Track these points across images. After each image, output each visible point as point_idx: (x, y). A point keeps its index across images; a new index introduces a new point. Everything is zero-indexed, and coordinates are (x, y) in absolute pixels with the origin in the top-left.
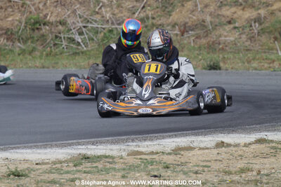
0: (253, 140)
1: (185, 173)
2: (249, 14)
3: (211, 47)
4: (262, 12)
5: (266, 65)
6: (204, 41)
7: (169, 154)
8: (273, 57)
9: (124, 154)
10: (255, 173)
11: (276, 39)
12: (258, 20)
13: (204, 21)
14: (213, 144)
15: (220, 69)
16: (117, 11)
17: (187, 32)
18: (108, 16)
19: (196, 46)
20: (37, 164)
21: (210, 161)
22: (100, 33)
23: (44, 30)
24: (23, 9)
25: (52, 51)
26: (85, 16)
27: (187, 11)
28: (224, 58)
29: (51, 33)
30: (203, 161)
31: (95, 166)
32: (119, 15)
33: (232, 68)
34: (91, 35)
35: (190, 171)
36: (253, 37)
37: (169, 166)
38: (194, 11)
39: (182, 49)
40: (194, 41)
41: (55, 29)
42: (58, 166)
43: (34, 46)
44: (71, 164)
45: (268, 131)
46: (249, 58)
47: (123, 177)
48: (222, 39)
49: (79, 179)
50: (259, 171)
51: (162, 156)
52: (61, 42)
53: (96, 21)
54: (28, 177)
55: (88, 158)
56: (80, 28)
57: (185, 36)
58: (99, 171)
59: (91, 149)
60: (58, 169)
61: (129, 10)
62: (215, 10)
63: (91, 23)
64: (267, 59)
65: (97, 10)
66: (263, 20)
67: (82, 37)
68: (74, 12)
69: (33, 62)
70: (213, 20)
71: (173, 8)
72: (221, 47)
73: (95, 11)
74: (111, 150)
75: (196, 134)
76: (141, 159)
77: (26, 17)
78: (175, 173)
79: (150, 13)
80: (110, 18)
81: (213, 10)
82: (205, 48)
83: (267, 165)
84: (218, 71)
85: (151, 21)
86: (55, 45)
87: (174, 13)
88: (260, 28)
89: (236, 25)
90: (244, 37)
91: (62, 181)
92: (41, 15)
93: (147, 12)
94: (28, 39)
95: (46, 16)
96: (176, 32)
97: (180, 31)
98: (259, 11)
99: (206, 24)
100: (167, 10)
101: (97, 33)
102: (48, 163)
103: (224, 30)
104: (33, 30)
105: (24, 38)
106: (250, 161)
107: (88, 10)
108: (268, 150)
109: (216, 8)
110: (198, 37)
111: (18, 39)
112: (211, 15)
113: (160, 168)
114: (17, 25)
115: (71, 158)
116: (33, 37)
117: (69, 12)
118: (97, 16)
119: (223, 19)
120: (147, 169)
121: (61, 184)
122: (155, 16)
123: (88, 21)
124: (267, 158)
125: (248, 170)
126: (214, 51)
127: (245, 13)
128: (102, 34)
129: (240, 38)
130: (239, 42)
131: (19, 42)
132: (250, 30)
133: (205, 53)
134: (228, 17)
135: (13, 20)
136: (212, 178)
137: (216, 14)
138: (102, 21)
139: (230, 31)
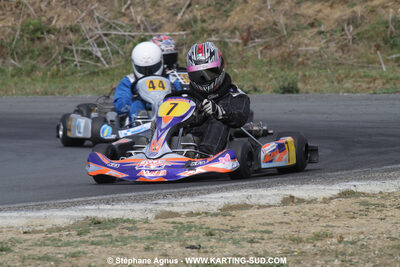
0: (336, 193)
1: (236, 242)
2: (340, 12)
3: (287, 61)
4: (359, 9)
5: (364, 85)
6: (275, 52)
7: (216, 215)
8: (374, 73)
9: (151, 216)
10: (335, 240)
11: (378, 47)
12: (353, 21)
13: (275, 24)
14: (279, 200)
15: (297, 91)
16: (151, 11)
17: (252, 39)
18: (139, 19)
19: (265, 60)
20: (25, 233)
21: (272, 224)
22: (128, 43)
23: (48, 41)
24: (18, 11)
25: (59, 70)
26: (107, 20)
27: (252, 10)
28: (305, 76)
29: (59, 44)
30: (263, 224)
31: (108, 233)
32: (154, 17)
33: (316, 91)
34: (115, 46)
35: (243, 239)
36: (346, 45)
37: (213, 232)
38: (260, 10)
39: (244, 64)
40: (261, 52)
41: (64, 39)
42: (55, 235)
43: (35, 62)
44: (74, 233)
45: (359, 180)
46: (340, 75)
47: (147, 249)
48: (303, 48)
49: (84, 253)
50: (341, 237)
51: (204, 219)
52: (73, 56)
53: (122, 27)
54: (12, 251)
55: (99, 223)
56: (100, 37)
57: (250, 45)
58: (113, 242)
59: (104, 210)
60: (55, 240)
61: (169, 9)
62: (291, 8)
63: (115, 29)
64: (365, 76)
65: (123, 11)
66: (359, 21)
67: (103, 49)
68: (91, 13)
69: (32, 87)
70: (288, 22)
71: (232, 6)
72: (300, 60)
73: (120, 13)
74: (132, 210)
75: (256, 187)
76: (173, 223)
77: (23, 22)
78: (221, 243)
79: (199, 14)
80: (142, 22)
81: (288, 8)
82: (277, 62)
83: (353, 228)
84: (294, 95)
85: (199, 25)
86: (64, 61)
87: (233, 13)
88: (355, 33)
89: (322, 28)
90: (333, 46)
91: (59, 256)
92: (44, 19)
93: (195, 11)
94: (25, 54)
95: (50, 20)
96: (236, 40)
97: (242, 38)
98: (355, 9)
99: (278, 28)
100: (224, 8)
101: (124, 43)
102: (41, 231)
103: (305, 36)
104: (32, 40)
105: (19, 51)
106: (330, 223)
107: (111, 10)
108: (356, 208)
109: (293, 5)
110: (268, 47)
111: (12, 54)
112: (284, 15)
113: (201, 235)
114: (10, 33)
115: (74, 224)
116: (32, 52)
117: (84, 14)
118: (123, 19)
119: (303, 21)
120: (181, 238)
121: (57, 261)
122: (205, 18)
123: (111, 27)
124: (354, 218)
125: (327, 236)
126: (291, 66)
127: (333, 11)
128: (131, 45)
129: (327, 47)
130: (325, 53)
131: (13, 58)
132: (342, 36)
133: (278, 70)
134: (310, 17)
135: (4, 27)
136: (274, 249)
137: (293, 14)
138: (131, 26)
139: (313, 37)
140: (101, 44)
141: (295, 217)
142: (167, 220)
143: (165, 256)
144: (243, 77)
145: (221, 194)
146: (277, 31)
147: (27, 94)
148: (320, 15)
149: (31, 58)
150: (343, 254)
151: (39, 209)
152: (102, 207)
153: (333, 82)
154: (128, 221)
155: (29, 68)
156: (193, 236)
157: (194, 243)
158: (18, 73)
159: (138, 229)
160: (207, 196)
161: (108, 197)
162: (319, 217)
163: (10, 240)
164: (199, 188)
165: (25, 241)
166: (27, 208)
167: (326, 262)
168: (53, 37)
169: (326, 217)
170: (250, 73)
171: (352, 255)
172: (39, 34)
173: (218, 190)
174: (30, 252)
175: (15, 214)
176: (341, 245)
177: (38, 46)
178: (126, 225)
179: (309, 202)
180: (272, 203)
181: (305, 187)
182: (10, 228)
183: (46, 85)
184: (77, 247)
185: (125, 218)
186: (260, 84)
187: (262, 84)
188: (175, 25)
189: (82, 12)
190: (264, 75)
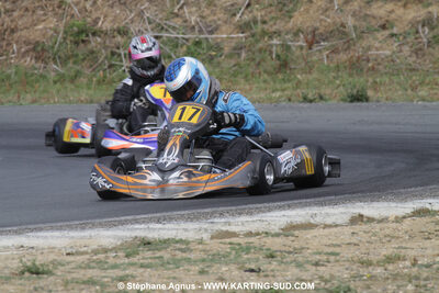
0: (409, 211)
1: (299, 265)
2: (414, 13)
3: (355, 66)
4: (435, 10)
6: (343, 57)
7: (277, 235)
9: (206, 236)
10: (408, 263)
12: (428, 22)
13: (343, 25)
14: (346, 218)
15: (367, 100)
16: (207, 12)
17: (318, 42)
18: (193, 19)
19: (332, 65)
20: (68, 254)
21: (339, 246)
22: (182, 46)
23: (93, 44)
24: (61, 11)
25: (105, 77)
26: (158, 21)
27: (318, 10)
28: (375, 82)
29: (106, 48)
30: (329, 246)
31: (157, 255)
32: (210, 18)
33: (387, 99)
35: (308, 262)
36: (421, 49)
37: (275, 254)
38: (327, 10)
39: (309, 69)
40: (328, 57)
41: (110, 42)
42: (101, 256)
43: (78, 68)
44: (121, 254)
45: (434, 197)
46: (414, 82)
47: (202, 272)
48: (373, 52)
49: (132, 276)
50: (415, 260)
51: (264, 239)
52: (121, 61)
53: (174, 28)
54: (53, 274)
55: (149, 243)
57: (315, 48)
58: (164, 264)
59: (154, 229)
60: (101, 262)
61: (226, 10)
62: (361, 7)
63: (167, 31)
65: (176, 11)
66: (435, 22)
68: (141, 14)
69: (76, 95)
70: (357, 23)
71: (295, 6)
72: (370, 65)
73: (172, 13)
74: (186, 230)
75: (322, 204)
76: (230, 244)
77: (66, 24)
78: (283, 265)
79: (259, 15)
80: (197, 23)
81: (357, 8)
82: (345, 67)
83: (426, 250)
84: (364, 104)
85: (260, 26)
86: (111, 66)
87: (296, 13)
88: (431, 35)
89: (395, 31)
90: (406, 49)
91: (106, 280)
92: (89, 20)
93: (255, 12)
94: (68, 58)
95: (96, 21)
96: (300, 43)
97: (307, 41)
98: (430, 9)
99: (347, 30)
100: (286, 8)
101: (177, 47)
102: (86, 253)
103: (375, 39)
104: (77, 43)
105: (63, 56)
106: (404, 245)
107: (162, 11)
108: (432, 227)
109: (363, 4)
110: (335, 51)
111: (54, 59)
112: (354, 15)
113: (261, 257)
114: (52, 36)
115: (122, 245)
116: (77, 55)
117: (133, 15)
118: (176, 20)
119: (374, 22)
120: (240, 260)
121: (103, 286)
122: (266, 18)
123: (162, 28)
124: (429, 238)
125: (399, 259)
126: (360, 71)
127: (407, 12)
128: (185, 48)
129: (401, 51)
130: (398, 58)
131: (55, 63)
132: (416, 38)
133: (345, 76)
134: (381, 18)
135: (45, 28)
136: (340, 272)
137: (362, 14)
138: (185, 27)
139: (385, 40)
141: (365, 237)
142: (223, 240)
143: (222, 279)
144: (307, 84)
145: (283, 213)
146: (344, 33)
147: (70, 102)
148: (393, 16)
149: (75, 63)
150: (417, 278)
151: (83, 229)
152: (152, 226)
153: (406, 90)
154: (181, 241)
155: (73, 74)
156: (251, 258)
157: (253, 267)
158: (61, 79)
159: (192, 250)
160: (269, 214)
161: (158, 215)
162: (391, 238)
163: (53, 262)
164: (259, 206)
165: (68, 263)
166: (71, 228)
167: (399, 287)
168: (99, 40)
169: (398, 238)
170: (315, 79)
171: (425, 280)
172: (83, 37)
173: (280, 208)
174: (74, 275)
175: (57, 233)
176: (415, 269)
177: (82, 50)
178: (178, 246)
179: (380, 221)
180: (339, 222)
181: (375, 204)
182: (51, 249)
183: (91, 92)
184: (125, 269)
185: (177, 239)
186: (326, 91)
187: (328, 91)
188: (233, 27)
189: (131, 12)
190: (331, 82)
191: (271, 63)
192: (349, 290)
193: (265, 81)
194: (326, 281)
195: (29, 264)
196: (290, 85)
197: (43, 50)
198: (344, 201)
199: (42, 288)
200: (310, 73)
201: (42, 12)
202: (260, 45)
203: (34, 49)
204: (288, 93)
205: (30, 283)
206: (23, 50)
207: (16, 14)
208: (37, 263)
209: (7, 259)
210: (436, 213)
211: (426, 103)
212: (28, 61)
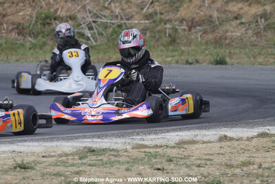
0: (255, 134)
1: (188, 166)
2: (255, 10)
3: (218, 42)
4: (268, 8)
5: (272, 60)
6: (211, 36)
9: (129, 147)
10: (256, 167)
12: (264, 16)
13: (211, 17)
14: (216, 138)
15: (226, 63)
16: (126, 6)
17: (195, 27)
18: (117, 11)
19: (203, 42)
20: (43, 157)
21: (213, 155)
22: (109, 28)
23: (54, 25)
24: (34, 4)
26: (95, 11)
27: (195, 7)
28: (230, 53)
30: (206, 155)
31: (100, 158)
32: (128, 11)
33: (238, 63)
34: (101, 30)
35: (193, 164)
36: (259, 32)
37: (172, 159)
38: (200, 7)
39: (189, 44)
40: (201, 36)
42: (64, 158)
43: (45, 40)
44: (76, 157)
45: (271, 125)
46: (254, 53)
47: (127, 170)
48: (229, 34)
49: (84, 172)
50: (260, 164)
51: (166, 150)
53: (105, 16)
54: (34, 169)
55: (93, 151)
56: (90, 23)
57: (193, 31)
58: (104, 164)
59: (97, 142)
60: (64, 162)
61: (138, 5)
62: (222, 5)
63: (101, 18)
64: (272, 54)
65: (106, 5)
66: (269, 16)
67: (92, 32)
68: (84, 7)
69: (43, 57)
70: (220, 16)
71: (181, 3)
72: (227, 42)
73: (104, 7)
74: (117, 143)
75: (200, 128)
76: (145, 152)
77: (37, 12)
78: (178, 166)
79: (158, 9)
80: (119, 13)
83: (268, 159)
84: (224, 66)
85: (159, 16)
87: (181, 9)
88: (265, 24)
89: (243, 20)
90: (250, 32)
91: (67, 173)
92: (52, 10)
93: (156, 7)
94: (38, 34)
95: (56, 11)
96: (183, 27)
97: (188, 26)
98: (266, 7)
99: (213, 19)
100: (175, 5)
101: (107, 28)
102: (54, 156)
103: (231, 25)
104: (44, 25)
105: (34, 31)
106: (252, 155)
107: (98, 5)
108: (270, 144)
109: (223, 4)
110: (205, 32)
111: (30, 35)
112: (217, 10)
113: (164, 161)
114: (29, 20)
115: (77, 151)
116: (44, 32)
117: (79, 7)
118: (106, 11)
119: (230, 15)
120: (151, 162)
121: (65, 177)
122: (163, 11)
123: (98, 17)
124: (268, 151)
125: (250, 164)
126: (221, 46)
127: (251, 8)
128: (111, 29)
129: (246, 33)
130: (245, 37)
131: (31, 37)
132: (256, 26)
133: (212, 48)
134: (235, 12)
135: (24, 15)
136: (214, 172)
137: (223, 10)
138: (111, 16)
139: (237, 27)
140: (90, 28)
141: (228, 150)
142: (140, 150)
143: (140, 174)
144: (188, 53)
145: (176, 133)
146: (212, 22)
148: (242, 11)
149: (43, 37)
150: (262, 176)
151: (52, 141)
152: (95, 140)
153: (250, 58)
154: (113, 150)
155: (41, 44)
156: (159, 161)
157: (159, 167)
158: (33, 47)
159: (120, 156)
160: (167, 134)
161: (99, 133)
162: (244, 150)
163: (34, 162)
164: (161, 129)
165: (43, 162)
166: (44, 140)
167: (251, 181)
168: (58, 22)
169: (249, 150)
170: (193, 50)
171: (268, 177)
172: (48, 21)
173: (174, 130)
174: (48, 170)
175: (36, 144)
176: (261, 170)
177: (48, 28)
178: (112, 153)
179: (237, 140)
180: (212, 140)
181: (234, 129)
182: (33, 154)
184: (79, 167)
185: (111, 148)
186: (200, 58)
188: (142, 16)
189: (78, 5)
190: (202, 52)
191: (165, 40)
192: (220, 182)
193: (161, 51)
194: (205, 177)
195: (20, 162)
196: (176, 53)
197: (23, 28)
198: (214, 127)
199: (28, 178)
200: (190, 46)
201: (22, 5)
202: (159, 28)
203: (17, 28)
204: (176, 58)
205: (20, 174)
206: (10, 28)
207: (6, 5)
208: (25, 162)
209: (5, 159)
210: (272, 135)
211: (262, 67)
212: (14, 35)
